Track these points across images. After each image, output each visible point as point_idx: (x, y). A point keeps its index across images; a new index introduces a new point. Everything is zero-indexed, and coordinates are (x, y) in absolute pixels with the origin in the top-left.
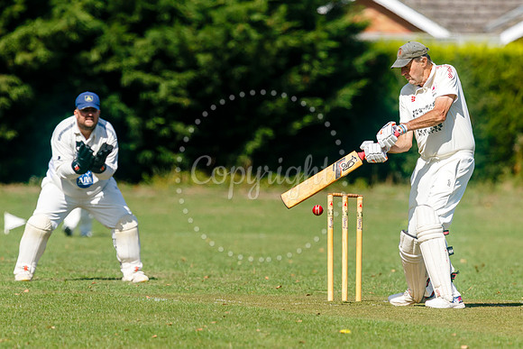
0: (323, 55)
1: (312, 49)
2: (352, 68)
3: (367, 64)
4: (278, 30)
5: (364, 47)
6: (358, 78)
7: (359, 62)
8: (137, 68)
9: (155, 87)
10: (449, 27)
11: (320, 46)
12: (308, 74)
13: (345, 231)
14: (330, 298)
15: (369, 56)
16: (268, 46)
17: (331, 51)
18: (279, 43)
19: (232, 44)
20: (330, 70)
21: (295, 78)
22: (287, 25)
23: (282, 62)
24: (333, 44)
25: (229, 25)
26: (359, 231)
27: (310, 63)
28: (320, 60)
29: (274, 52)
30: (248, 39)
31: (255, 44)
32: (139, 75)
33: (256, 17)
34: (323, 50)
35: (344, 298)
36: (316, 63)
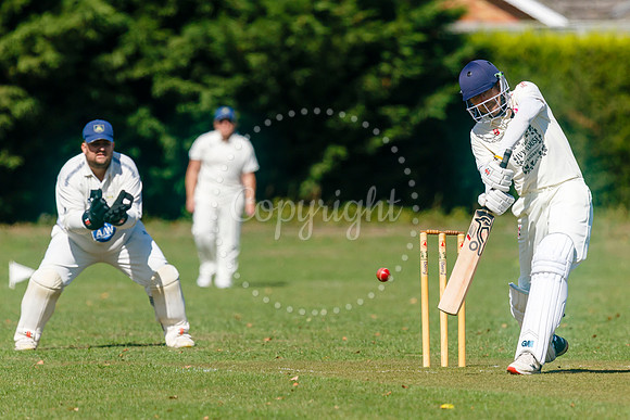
0: (407, 51)
1: (392, 44)
2: (442, 68)
4: (349, 21)
5: (458, 41)
7: (452, 60)
8: (175, 73)
9: (195, 98)
10: (566, 14)
11: (402, 40)
12: (389, 76)
13: (443, 279)
14: (426, 364)
15: (467, 50)
16: (336, 41)
17: (417, 47)
18: (351, 38)
19: (291, 41)
20: (416, 71)
21: (371, 82)
22: (361, 16)
23: (357, 61)
24: (419, 37)
25: (287, 18)
27: (390, 62)
28: (403, 58)
29: (344, 49)
30: (311, 34)
31: (320, 39)
32: (176, 82)
33: (321, 6)
34: (407, 46)
35: (444, 364)
36: (398, 62)
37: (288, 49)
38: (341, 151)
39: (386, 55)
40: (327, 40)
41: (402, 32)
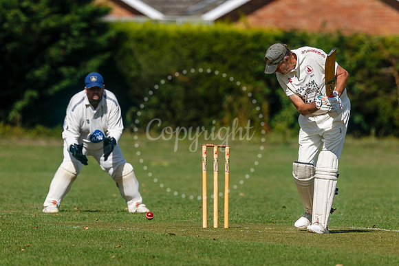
0: (76, 33)
3: (109, 40)
4: (42, 14)
6: (103, 51)
10: (163, 11)
11: (74, 26)
12: (64, 48)
13: (216, 174)
14: (205, 226)
15: (112, 33)
16: (34, 26)
17: (82, 31)
18: (43, 24)
20: (81, 45)
21: (54, 52)
22: (47, 11)
23: (46, 39)
24: (83, 25)
25: (4, 11)
26: (227, 174)
27: (66, 39)
28: (74, 37)
29: (38, 31)
30: (19, 22)
31: (23, 25)
33: (25, 4)
34: (76, 29)
35: (216, 226)
36: (71, 40)
37: (4, 30)
38: (35, 94)
39: (63, 35)
40: (28, 26)
41: (73, 21)
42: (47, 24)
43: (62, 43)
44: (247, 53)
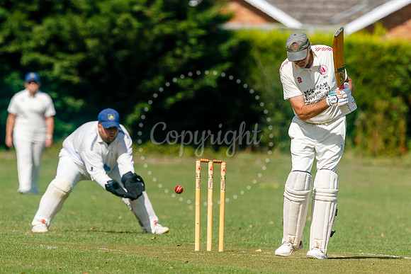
0: (193, 41)
1: (184, 36)
2: (218, 53)
3: (231, 49)
4: (156, 20)
5: (228, 35)
6: (223, 61)
7: (224, 47)
8: (35, 50)
9: (50, 67)
10: (301, 20)
11: (191, 33)
12: (180, 57)
13: (210, 192)
14: (197, 249)
15: (233, 42)
16: (147, 33)
17: (200, 38)
18: (156, 31)
19: (116, 31)
20: (199, 54)
21: (170, 61)
22: (163, 15)
23: (159, 47)
24: (202, 32)
25: (114, 15)
26: (222, 192)
27: (182, 47)
28: (191, 45)
29: (151, 38)
30: (130, 27)
31: (135, 31)
32: (37, 56)
33: (137, 8)
35: (209, 249)
36: (187, 48)
37: (114, 36)
39: (179, 43)
40: (141, 31)
42: (161, 31)
43: (178, 52)
44: (383, 66)
